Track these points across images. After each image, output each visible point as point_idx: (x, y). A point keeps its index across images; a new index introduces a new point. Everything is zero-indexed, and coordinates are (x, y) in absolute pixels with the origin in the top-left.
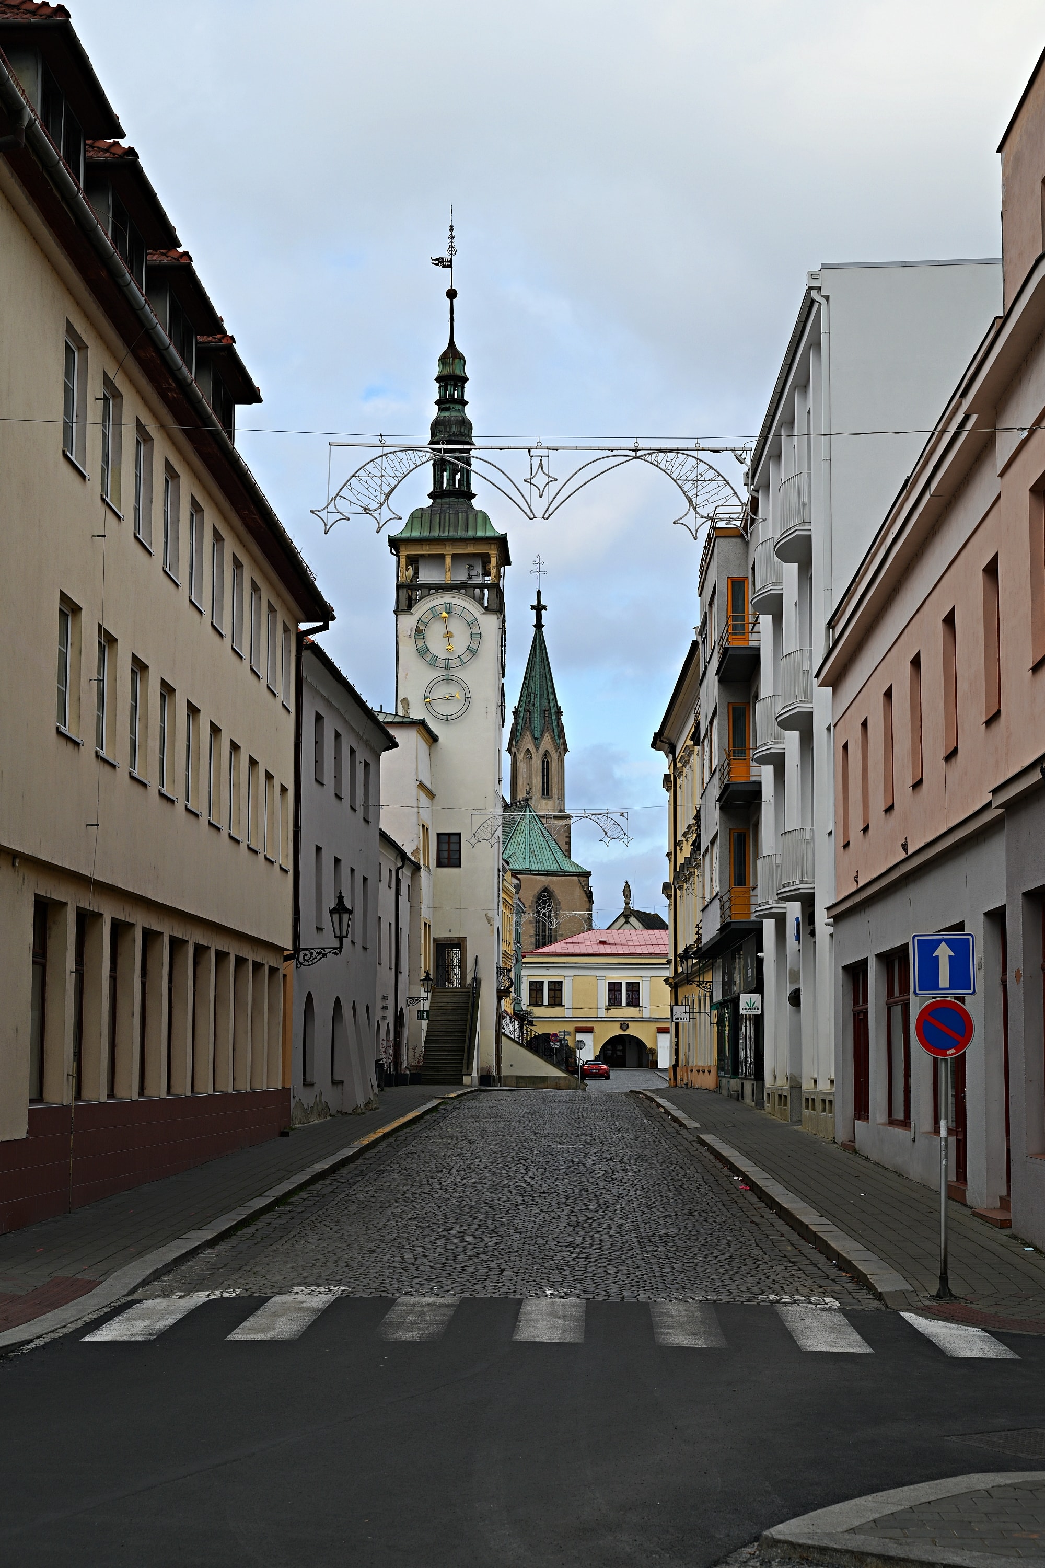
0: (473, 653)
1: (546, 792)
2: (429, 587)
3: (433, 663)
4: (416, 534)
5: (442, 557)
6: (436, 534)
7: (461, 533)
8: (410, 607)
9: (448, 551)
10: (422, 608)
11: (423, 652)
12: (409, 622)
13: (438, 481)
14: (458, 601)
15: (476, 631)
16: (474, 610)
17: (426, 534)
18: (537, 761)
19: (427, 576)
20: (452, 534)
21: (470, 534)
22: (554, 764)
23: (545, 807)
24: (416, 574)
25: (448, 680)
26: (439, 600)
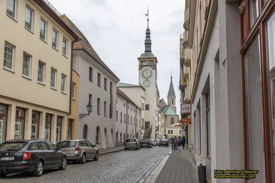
0: (151, 76)
1: (173, 104)
2: (144, 66)
3: (145, 78)
4: (142, 57)
5: (146, 61)
6: (145, 57)
7: (149, 57)
8: (141, 69)
9: (147, 60)
10: (143, 69)
11: (143, 76)
12: (141, 71)
13: (146, 49)
14: (149, 68)
15: (151, 72)
16: (151, 69)
17: (143, 57)
18: (171, 100)
19: (144, 64)
20: (148, 57)
21: (151, 57)
22: (174, 100)
23: (173, 106)
24: (142, 64)
25: (147, 80)
26: (146, 68)
